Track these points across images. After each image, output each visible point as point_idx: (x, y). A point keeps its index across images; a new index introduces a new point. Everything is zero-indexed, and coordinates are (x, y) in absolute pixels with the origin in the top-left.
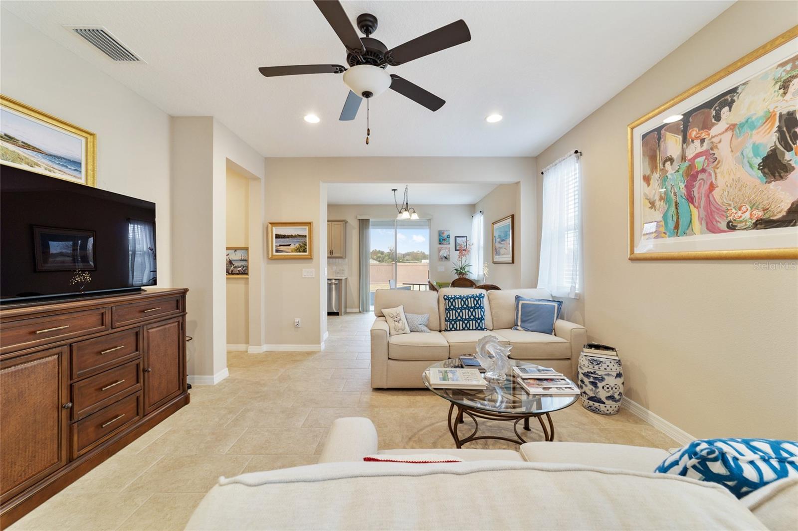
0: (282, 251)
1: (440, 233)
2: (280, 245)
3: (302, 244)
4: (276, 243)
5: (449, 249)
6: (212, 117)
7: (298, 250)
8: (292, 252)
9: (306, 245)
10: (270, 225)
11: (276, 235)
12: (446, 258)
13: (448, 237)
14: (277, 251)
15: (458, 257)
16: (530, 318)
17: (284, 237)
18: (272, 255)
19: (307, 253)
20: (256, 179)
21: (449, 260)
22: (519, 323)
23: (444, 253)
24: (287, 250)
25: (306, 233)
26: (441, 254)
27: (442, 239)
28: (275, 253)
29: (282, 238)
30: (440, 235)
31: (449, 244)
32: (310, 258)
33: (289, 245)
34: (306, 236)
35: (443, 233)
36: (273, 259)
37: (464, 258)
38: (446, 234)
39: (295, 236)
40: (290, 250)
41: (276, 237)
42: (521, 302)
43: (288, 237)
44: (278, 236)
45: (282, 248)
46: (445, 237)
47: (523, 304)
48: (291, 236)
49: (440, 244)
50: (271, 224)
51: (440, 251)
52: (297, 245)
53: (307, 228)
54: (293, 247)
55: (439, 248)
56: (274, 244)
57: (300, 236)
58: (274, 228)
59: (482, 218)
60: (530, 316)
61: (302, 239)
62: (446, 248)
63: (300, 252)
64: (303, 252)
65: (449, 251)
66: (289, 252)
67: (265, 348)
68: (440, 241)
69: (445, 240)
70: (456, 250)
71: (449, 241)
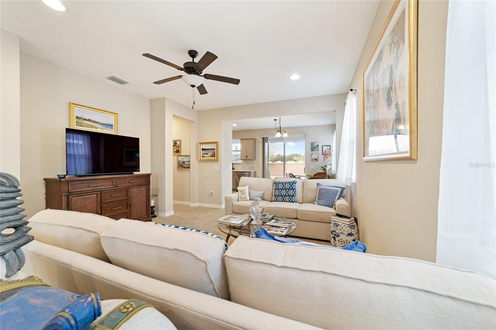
0: (205, 157)
1: (312, 144)
2: (204, 154)
3: (213, 153)
4: (202, 153)
5: (318, 154)
6: (165, 98)
7: (211, 156)
8: (209, 157)
9: (215, 154)
10: (199, 144)
11: (202, 149)
12: (316, 159)
13: (318, 146)
14: (203, 157)
15: (323, 159)
16: (322, 197)
17: (206, 150)
18: (200, 159)
19: (215, 158)
21: (318, 161)
22: (317, 200)
23: (314, 156)
24: (207, 156)
25: (215, 147)
26: (312, 157)
27: (314, 148)
28: (201, 158)
30: (312, 145)
31: (318, 150)
32: (217, 160)
33: (208, 154)
34: (215, 149)
35: (314, 144)
36: (201, 161)
38: (316, 144)
39: (210, 149)
41: (202, 150)
44: (203, 149)
45: (205, 155)
46: (316, 146)
48: (208, 149)
49: (312, 151)
50: (200, 143)
51: (312, 155)
52: (211, 154)
53: (215, 144)
54: (209, 154)
55: (311, 153)
56: (201, 154)
57: (212, 149)
58: (201, 145)
60: (322, 196)
61: (213, 151)
62: (316, 153)
63: (212, 157)
65: (318, 155)
66: (208, 157)
68: (312, 149)
69: (315, 148)
70: (323, 155)
71: (318, 149)
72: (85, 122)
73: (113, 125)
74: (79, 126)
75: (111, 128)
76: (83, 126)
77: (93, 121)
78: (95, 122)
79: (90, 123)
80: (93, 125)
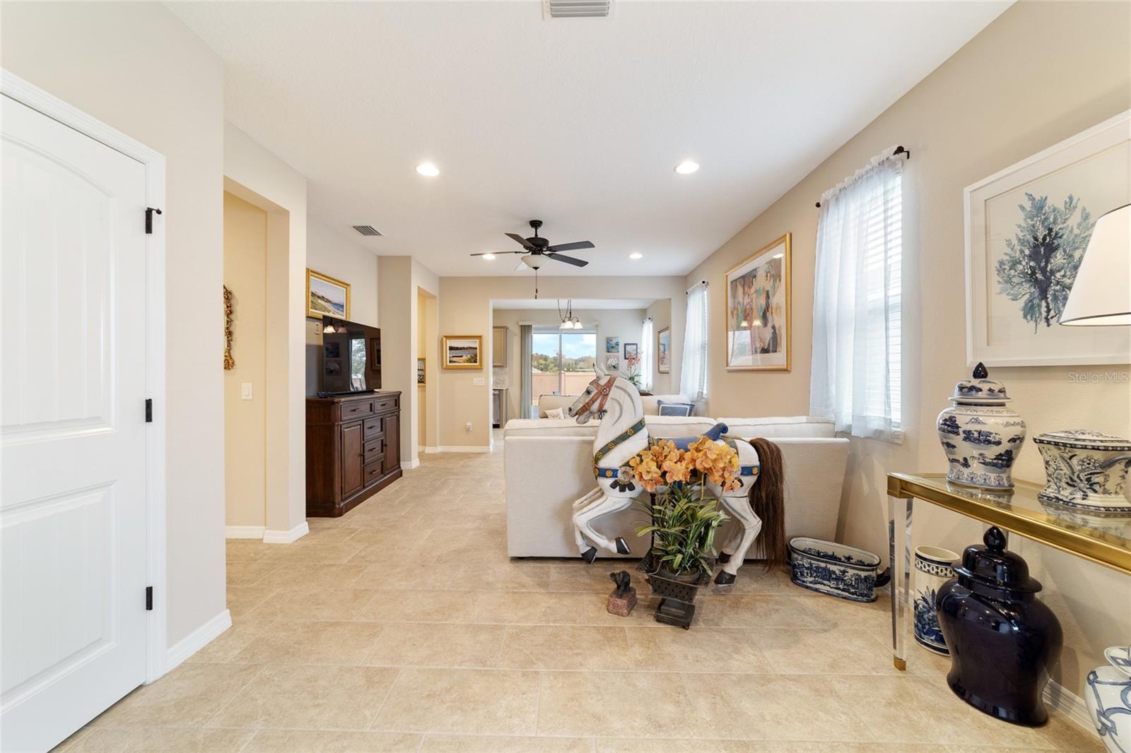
0: (455, 362)
1: (609, 340)
2: (453, 357)
3: (473, 356)
4: (450, 354)
5: (618, 357)
6: (410, 257)
7: (469, 361)
8: (464, 362)
9: (477, 356)
10: (444, 339)
12: (614, 367)
13: (617, 344)
14: (450, 362)
15: (627, 366)
17: (457, 349)
18: (447, 365)
19: (477, 364)
20: (434, 297)
23: (612, 362)
24: (459, 361)
25: (476, 345)
26: (609, 362)
27: (610, 347)
28: (448, 364)
29: (454, 350)
30: (608, 343)
31: (618, 352)
32: (480, 368)
33: (461, 356)
34: (476, 348)
35: (611, 341)
36: (447, 369)
37: (633, 367)
38: (614, 341)
39: (467, 348)
41: (450, 349)
42: (661, 406)
43: (461, 349)
44: (451, 348)
45: (455, 359)
46: (614, 345)
47: (662, 407)
48: (463, 348)
49: (608, 352)
50: (446, 337)
51: (608, 359)
52: (469, 356)
53: (478, 341)
54: (465, 358)
55: (607, 356)
56: (448, 356)
57: (471, 348)
58: (448, 341)
59: (651, 325)
61: (472, 351)
62: (615, 356)
63: (471, 363)
64: (474, 362)
65: (618, 359)
66: (461, 362)
67: (439, 449)
68: (608, 348)
69: (613, 347)
70: (625, 358)
71: (618, 349)
72: (319, 301)
74: (314, 309)
75: (342, 310)
76: (317, 309)
78: (327, 301)
79: (323, 303)
80: (326, 305)
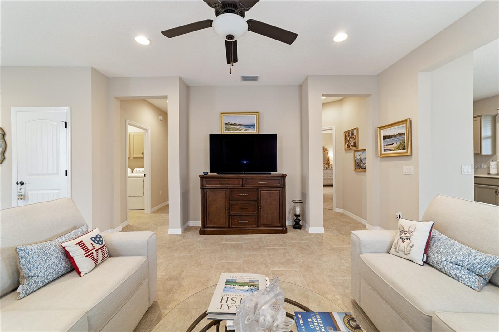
0: (388, 150)
3: (402, 142)
4: (384, 143)
7: (399, 148)
8: (395, 150)
9: (405, 142)
10: (378, 129)
11: (384, 136)
14: (385, 150)
17: (389, 137)
18: (381, 154)
19: (405, 151)
24: (391, 149)
25: (404, 131)
28: (383, 152)
29: (387, 138)
32: (410, 155)
33: (392, 144)
34: (404, 134)
36: (382, 157)
39: (397, 135)
40: (393, 149)
41: (384, 139)
43: (392, 136)
44: (385, 138)
45: (388, 147)
48: (394, 136)
50: (379, 128)
52: (398, 143)
53: (405, 125)
54: (395, 145)
56: (383, 145)
57: (400, 134)
58: (382, 131)
61: (401, 137)
63: (400, 150)
64: (403, 150)
72: (232, 126)
73: (255, 125)
74: (227, 131)
75: (254, 128)
76: (230, 131)
77: (238, 125)
78: (239, 125)
79: (235, 127)
80: (238, 128)
